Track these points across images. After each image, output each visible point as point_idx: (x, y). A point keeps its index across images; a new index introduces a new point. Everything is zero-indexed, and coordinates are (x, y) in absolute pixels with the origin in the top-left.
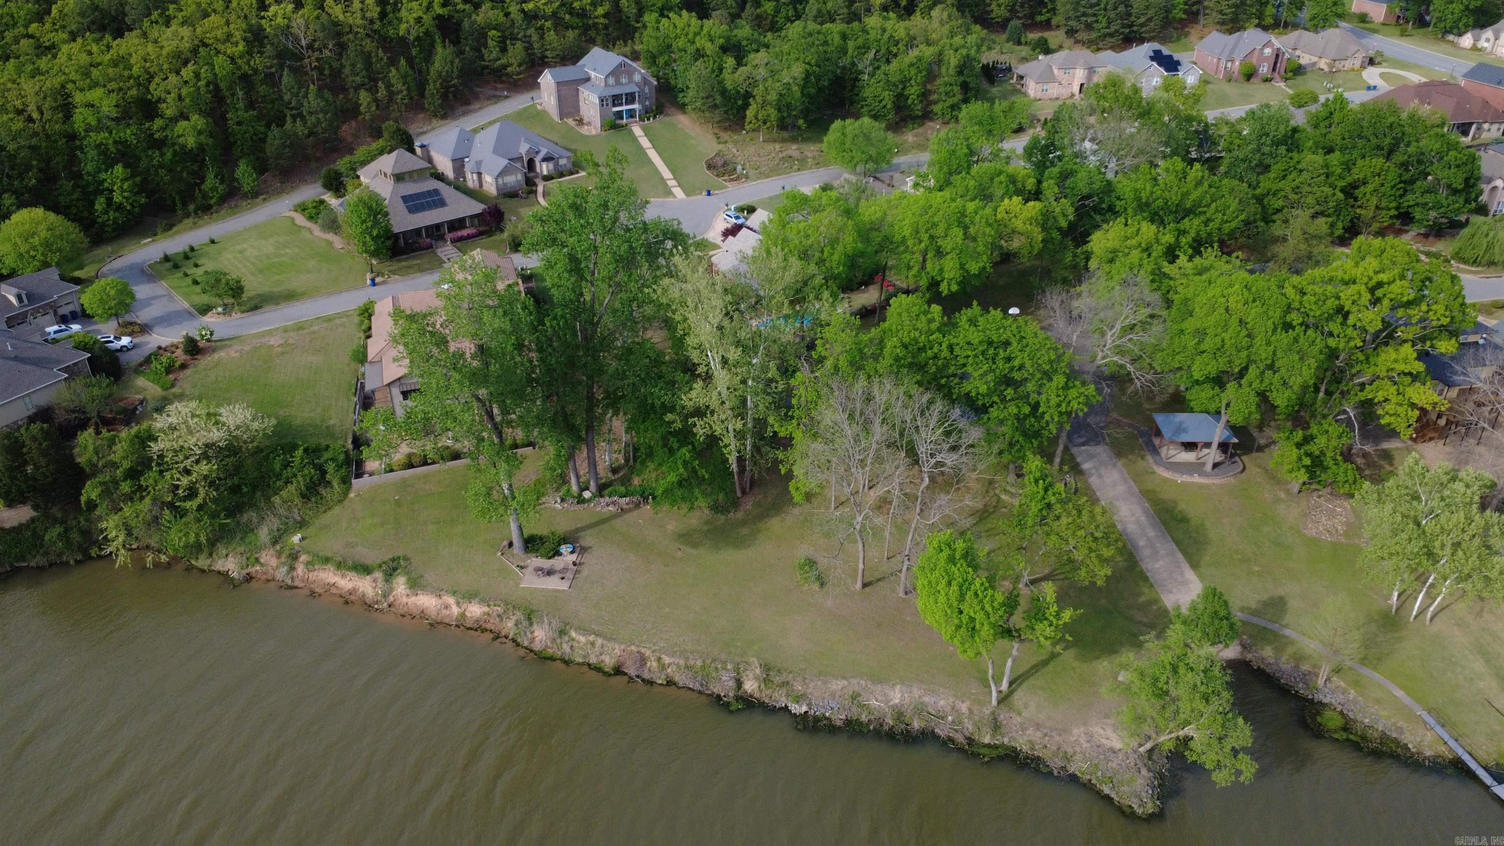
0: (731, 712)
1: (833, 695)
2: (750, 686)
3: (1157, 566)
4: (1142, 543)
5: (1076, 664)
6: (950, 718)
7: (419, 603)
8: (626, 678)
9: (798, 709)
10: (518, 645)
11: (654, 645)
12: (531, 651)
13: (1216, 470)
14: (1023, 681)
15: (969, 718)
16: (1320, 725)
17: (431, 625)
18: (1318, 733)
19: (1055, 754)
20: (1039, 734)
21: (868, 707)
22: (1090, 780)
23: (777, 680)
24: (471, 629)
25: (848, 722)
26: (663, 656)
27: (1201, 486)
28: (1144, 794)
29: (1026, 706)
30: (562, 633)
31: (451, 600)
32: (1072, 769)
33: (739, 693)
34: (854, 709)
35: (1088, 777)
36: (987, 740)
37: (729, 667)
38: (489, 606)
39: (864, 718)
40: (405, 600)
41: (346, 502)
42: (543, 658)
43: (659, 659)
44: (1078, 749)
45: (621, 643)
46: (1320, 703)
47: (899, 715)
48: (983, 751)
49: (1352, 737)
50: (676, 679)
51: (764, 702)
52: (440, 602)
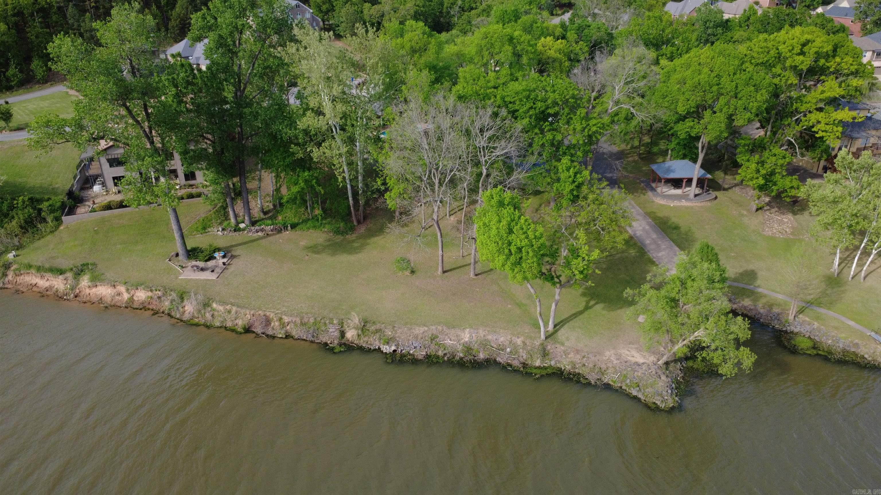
0: (334, 353)
1: (416, 337)
2: (351, 334)
3: (660, 254)
4: (648, 242)
5: (604, 312)
6: (508, 350)
7: (98, 293)
8: (254, 335)
9: (387, 349)
10: (172, 317)
11: (278, 310)
12: (182, 321)
13: (697, 198)
14: (565, 324)
15: (523, 349)
16: (795, 346)
17: (106, 307)
18: (794, 351)
19: (592, 370)
20: (578, 357)
21: (444, 345)
22: (621, 387)
23: (373, 328)
24: (137, 309)
25: (428, 357)
26: (283, 317)
27: (687, 208)
28: (664, 393)
29: (568, 339)
30: (206, 305)
31: (122, 289)
32: (606, 379)
33: (343, 341)
34: (433, 346)
35: (619, 385)
36: (538, 363)
37: (335, 322)
38: (151, 291)
39: (440, 353)
40: (88, 291)
41: (56, 233)
42: (191, 324)
43: (280, 319)
44: (610, 365)
45: (251, 310)
46: (792, 332)
47: (468, 349)
48: (534, 371)
49: (820, 352)
50: (294, 333)
51: (361, 347)
52: (115, 291)
